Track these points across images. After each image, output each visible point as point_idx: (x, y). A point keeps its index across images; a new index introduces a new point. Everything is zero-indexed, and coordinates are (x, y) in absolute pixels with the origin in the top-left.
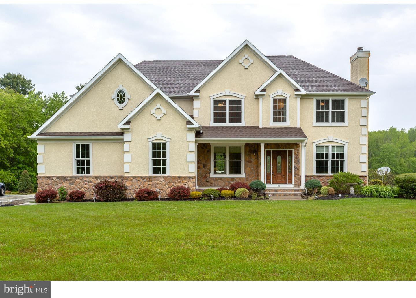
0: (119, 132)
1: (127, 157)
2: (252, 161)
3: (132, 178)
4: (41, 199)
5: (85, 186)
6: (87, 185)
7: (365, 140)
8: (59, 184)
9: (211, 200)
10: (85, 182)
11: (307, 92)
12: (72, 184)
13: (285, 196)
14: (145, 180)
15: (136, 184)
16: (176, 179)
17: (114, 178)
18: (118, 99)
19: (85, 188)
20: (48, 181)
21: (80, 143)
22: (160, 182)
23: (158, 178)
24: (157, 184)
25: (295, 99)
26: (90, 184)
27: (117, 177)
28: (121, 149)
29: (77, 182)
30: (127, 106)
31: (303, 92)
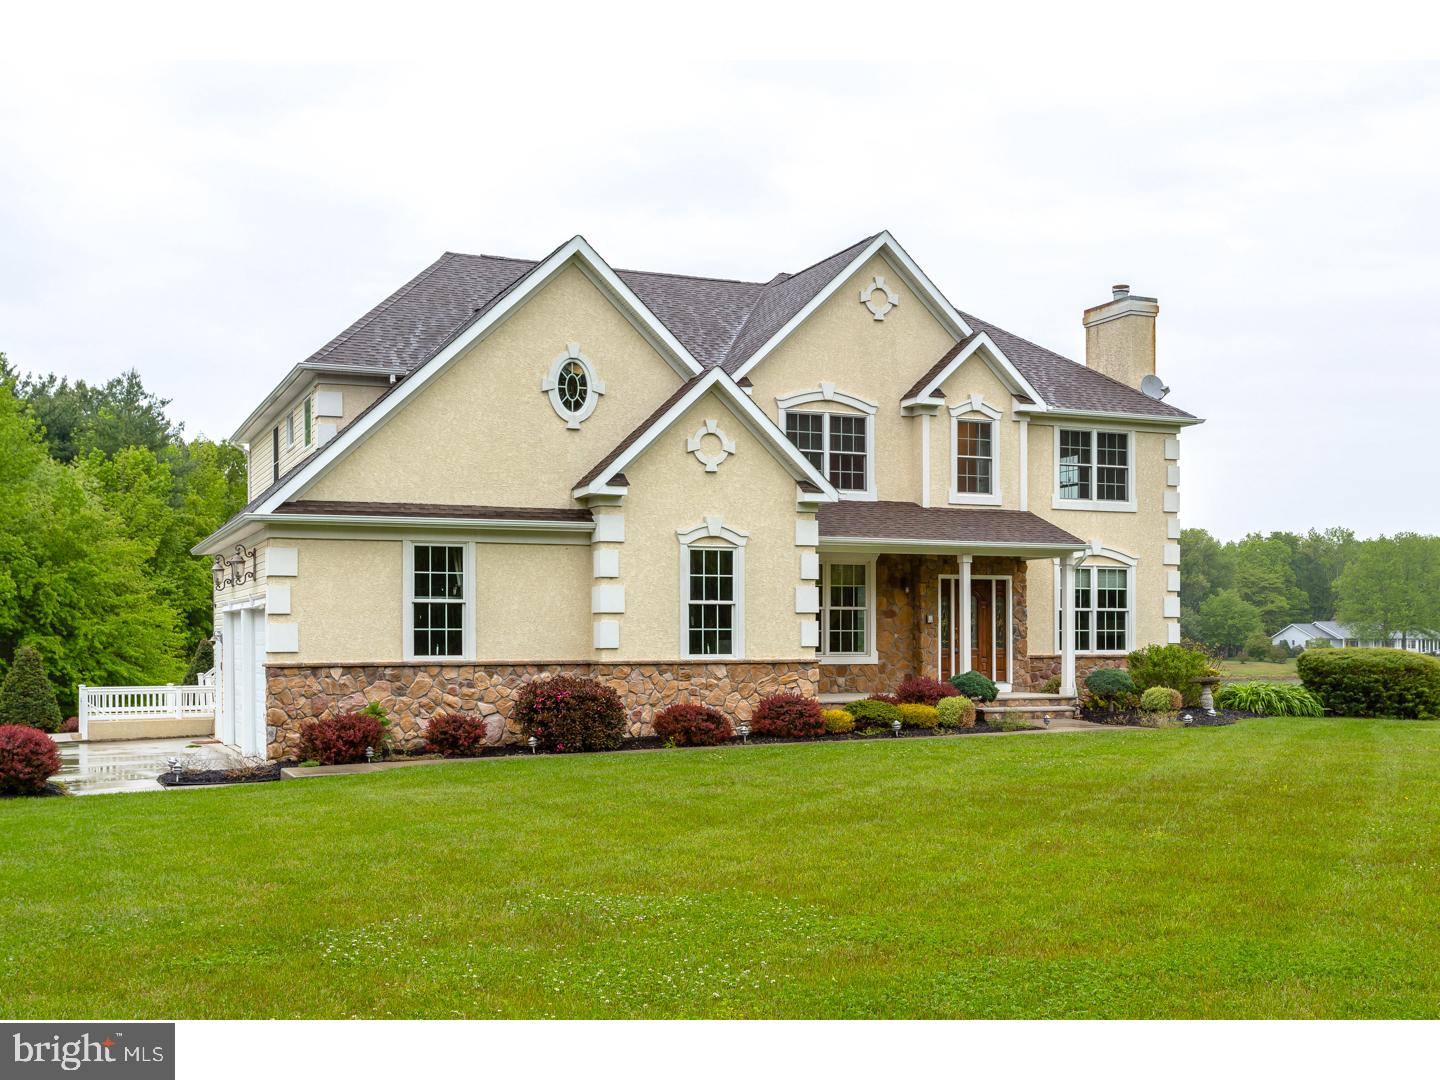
0: (568, 508)
1: (607, 597)
2: (897, 611)
3: (627, 670)
4: (346, 752)
5: (450, 698)
6: (457, 695)
7: (1173, 554)
8: (353, 693)
9: (894, 735)
10: (450, 686)
11: (1051, 408)
12: (400, 692)
13: (1033, 718)
14: (668, 676)
15: (640, 688)
16: (764, 671)
17: (549, 668)
18: (562, 392)
19: (449, 705)
20: (311, 681)
21: (431, 541)
22: (716, 682)
23: (709, 667)
24: (708, 687)
25: (1012, 425)
26: (466, 690)
27: (560, 665)
28: (571, 568)
29: (420, 685)
30: (592, 420)
31: (1040, 406)
